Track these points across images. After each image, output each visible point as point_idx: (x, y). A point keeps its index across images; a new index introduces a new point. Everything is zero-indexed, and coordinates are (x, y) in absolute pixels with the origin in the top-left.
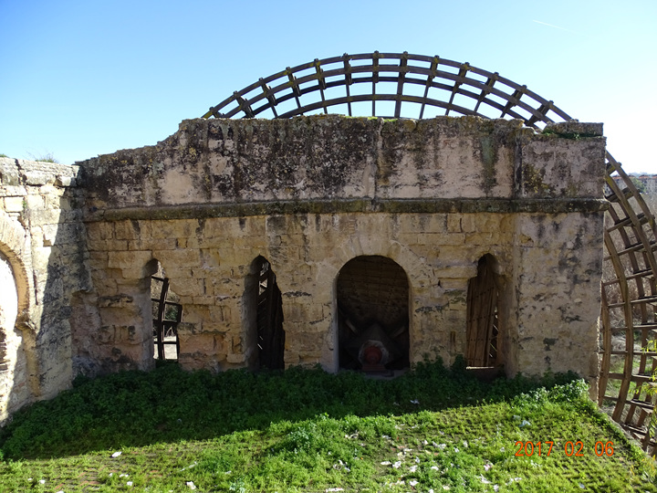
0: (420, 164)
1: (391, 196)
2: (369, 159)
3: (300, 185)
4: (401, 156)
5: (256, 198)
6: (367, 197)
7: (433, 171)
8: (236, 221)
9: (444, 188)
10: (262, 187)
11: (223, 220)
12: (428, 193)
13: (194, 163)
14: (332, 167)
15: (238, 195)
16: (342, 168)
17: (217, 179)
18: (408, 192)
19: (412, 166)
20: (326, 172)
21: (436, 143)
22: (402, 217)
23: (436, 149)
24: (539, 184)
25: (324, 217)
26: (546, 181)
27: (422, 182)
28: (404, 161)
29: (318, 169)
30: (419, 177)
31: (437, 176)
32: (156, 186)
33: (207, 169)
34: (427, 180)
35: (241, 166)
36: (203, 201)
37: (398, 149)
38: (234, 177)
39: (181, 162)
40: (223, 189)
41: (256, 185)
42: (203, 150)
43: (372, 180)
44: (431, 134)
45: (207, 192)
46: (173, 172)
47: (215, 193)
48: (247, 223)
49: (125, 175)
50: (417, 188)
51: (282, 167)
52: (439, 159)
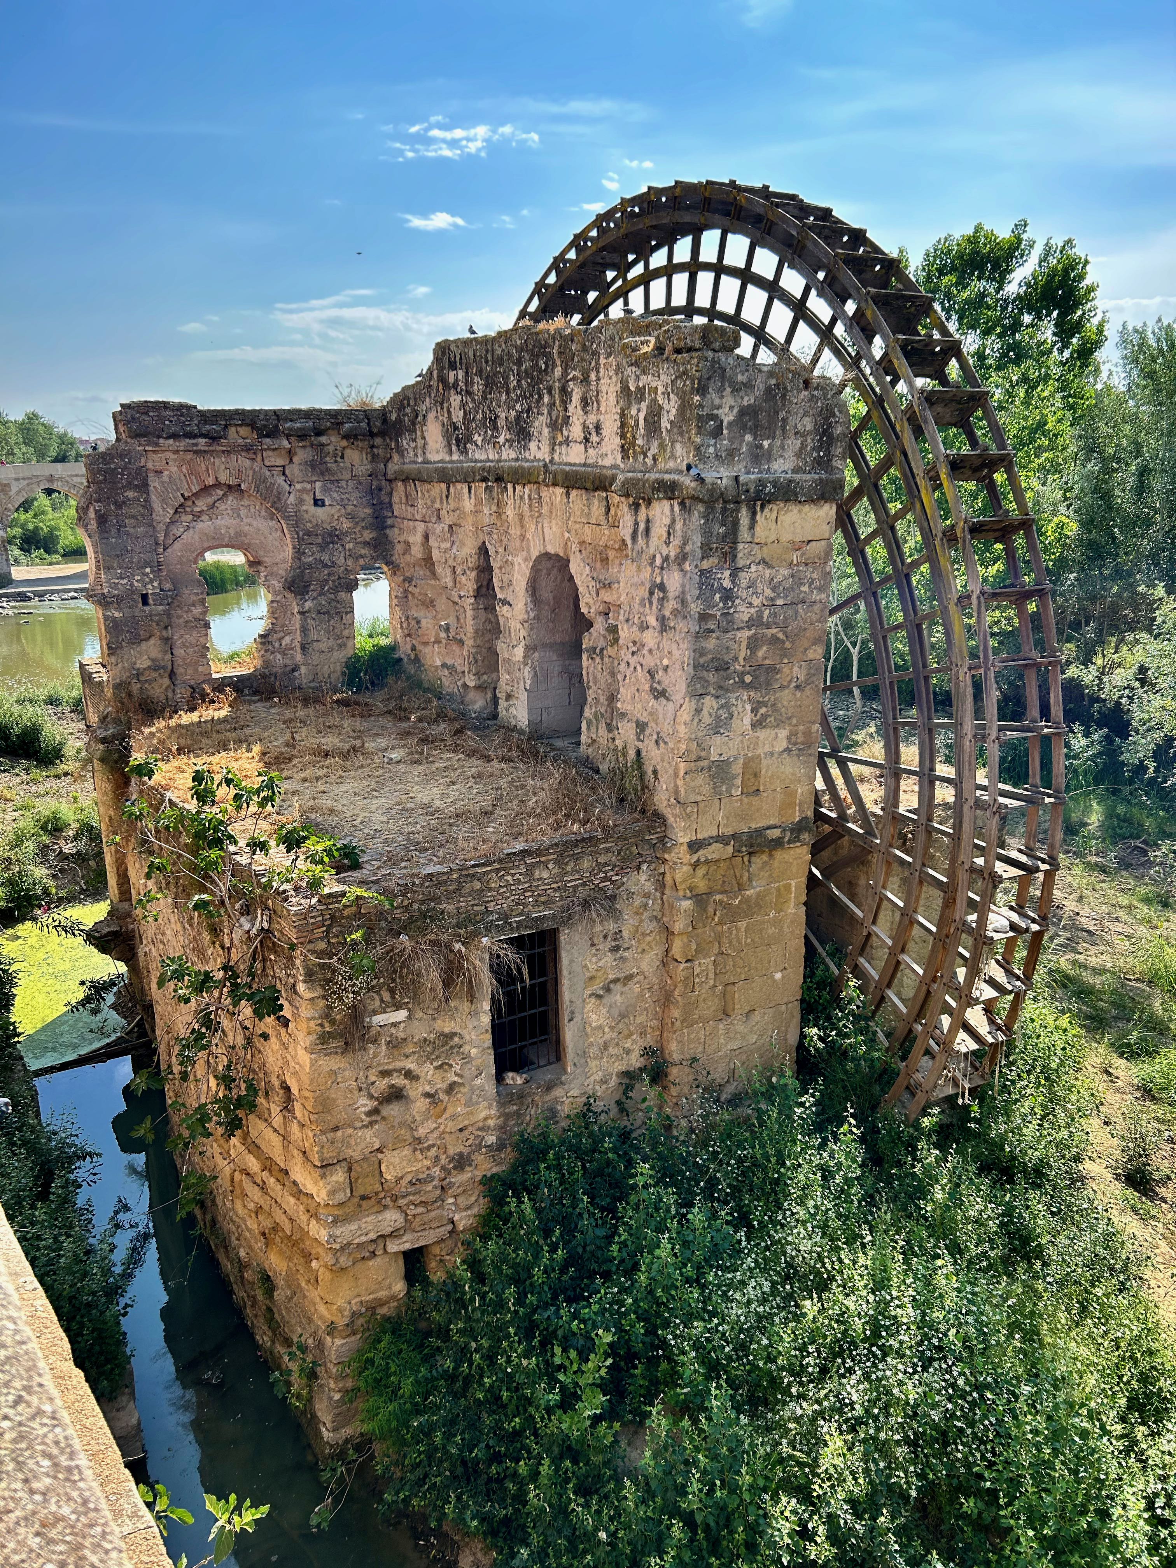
0: (585, 404)
1: (564, 459)
2: (546, 399)
3: (501, 439)
4: (572, 392)
5: (477, 456)
6: (544, 460)
7: (595, 418)
8: (466, 489)
9: (605, 448)
10: (479, 441)
11: (459, 487)
12: (591, 456)
13: (442, 405)
14: (522, 410)
15: (467, 452)
16: (528, 412)
17: (455, 427)
18: (576, 454)
20: (518, 419)
22: (574, 493)
23: (599, 379)
24: (634, 447)
25: (518, 490)
26: (639, 442)
27: (586, 438)
28: (574, 400)
29: (513, 413)
30: (585, 428)
31: (598, 428)
32: (423, 435)
33: (449, 412)
34: (590, 434)
35: (467, 409)
36: (447, 458)
37: (570, 380)
38: (464, 424)
39: (435, 403)
40: (458, 442)
41: (476, 437)
42: (446, 385)
43: (549, 432)
45: (449, 445)
46: (431, 416)
47: (454, 448)
48: (472, 491)
49: (406, 419)
50: (583, 447)
51: (490, 411)
52: (600, 397)
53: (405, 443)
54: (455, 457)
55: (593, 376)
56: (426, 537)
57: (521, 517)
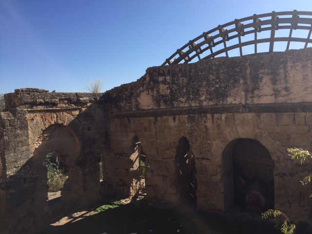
0: (274, 81)
1: (256, 102)
2: (242, 81)
3: (203, 98)
4: (262, 78)
5: (181, 106)
6: (240, 103)
7: (284, 86)
8: (171, 118)
9: (292, 96)
10: (184, 100)
11: (165, 117)
12: (281, 100)
13: (152, 89)
14: (220, 87)
15: (173, 105)
16: (225, 87)
17: (163, 96)
18: (267, 100)
20: (217, 90)
21: (285, 68)
22: (264, 115)
23: (286, 72)
25: (216, 116)
27: (276, 93)
28: (264, 81)
29: (213, 89)
30: (274, 90)
31: (286, 89)
32: (136, 101)
33: (158, 91)
34: (279, 92)
35: (173, 89)
36: (156, 108)
37: (260, 73)
38: (171, 95)
39: (147, 89)
40: (165, 102)
41: (181, 99)
42: (157, 82)
43: (243, 93)
44: (282, 62)
45: (158, 103)
46: (143, 94)
47: (162, 104)
48: (177, 119)
49: (124, 96)
50: (273, 97)
51: (193, 89)
52: (287, 78)
53: (122, 104)
54: (163, 107)
55: (281, 71)
57: (218, 126)
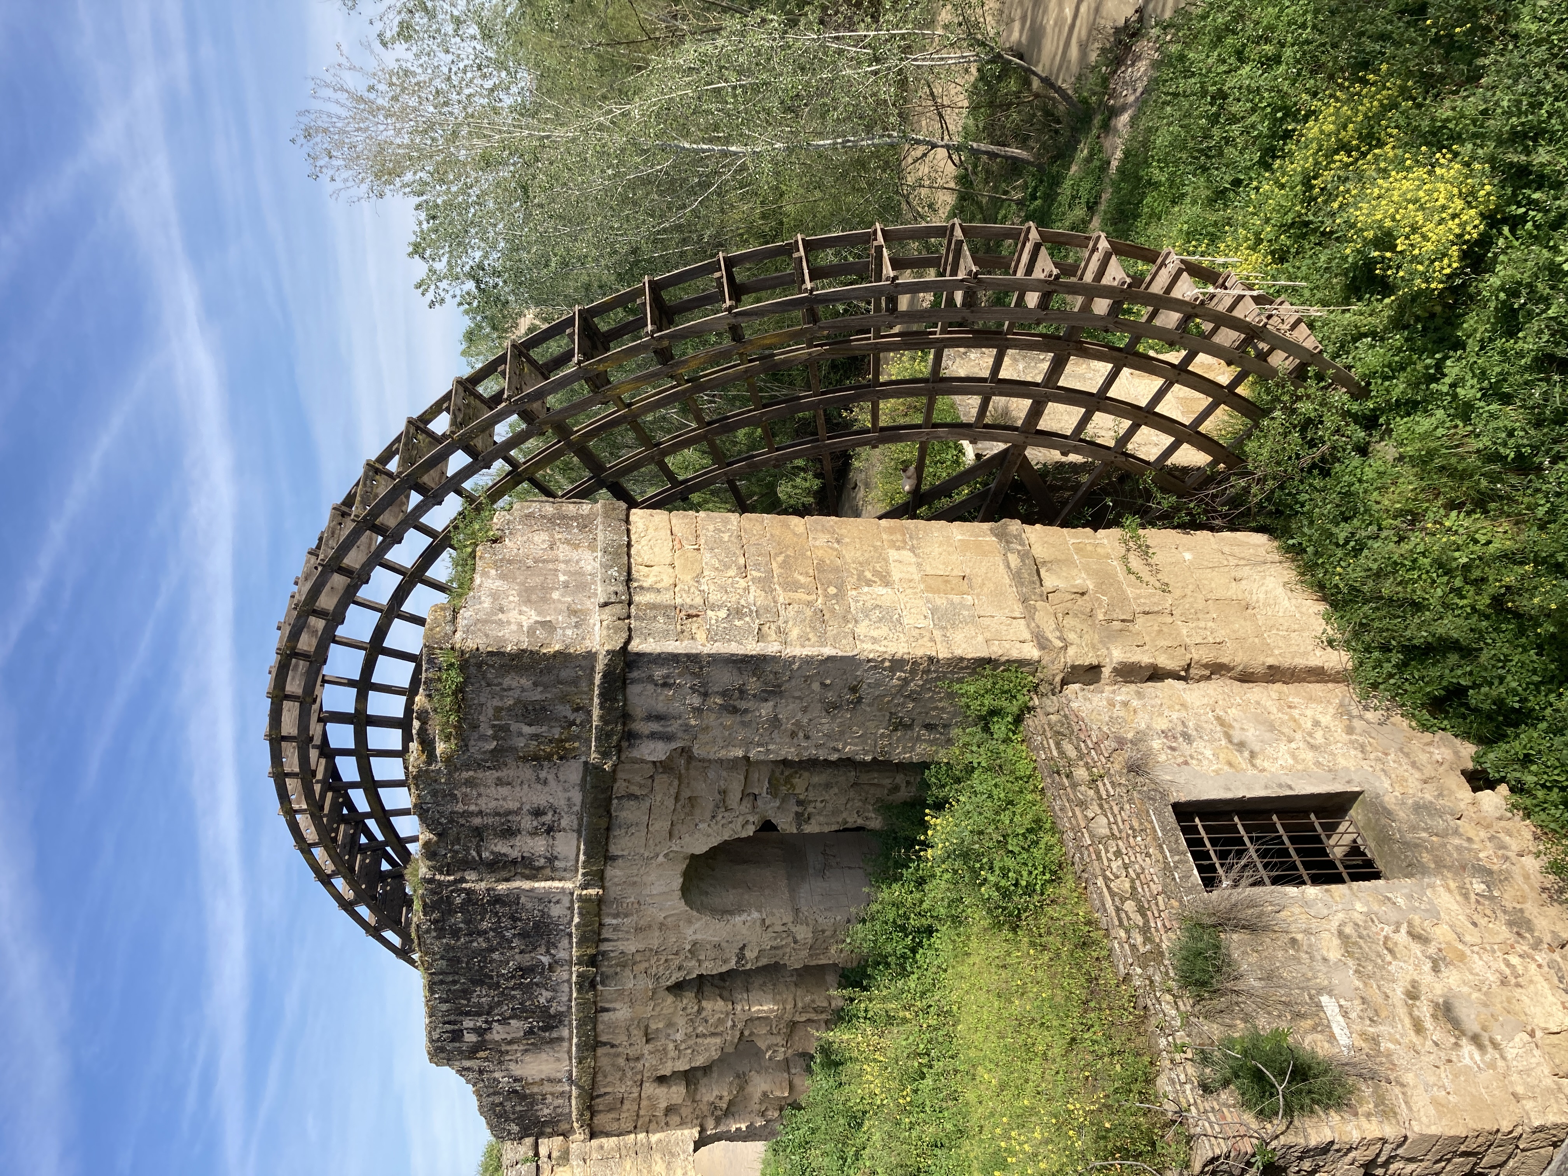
0: (509, 833)
1: (572, 864)
3: (546, 960)
4: (492, 853)
7: (526, 817)
8: (605, 1016)
9: (560, 801)
10: (547, 994)
11: (600, 1027)
12: (569, 823)
13: (503, 1053)
14: (514, 929)
15: (561, 1014)
16: (515, 919)
17: (529, 1033)
19: (518, 841)
20: (523, 935)
22: (614, 850)
23: (480, 812)
24: (562, 741)
25: (608, 934)
26: (556, 733)
27: (547, 830)
28: (504, 850)
29: (516, 942)
30: (536, 832)
31: (537, 813)
32: (538, 1083)
33: (511, 1042)
34: (544, 825)
35: (508, 1013)
36: (566, 1044)
37: (480, 857)
38: (526, 1019)
39: (501, 1063)
40: (548, 1028)
41: (542, 999)
42: (480, 1046)
44: (451, 821)
45: (551, 1041)
46: (517, 1070)
47: (555, 1035)
48: (607, 1005)
49: (518, 1108)
50: (558, 835)
51: (513, 977)
52: (502, 811)
53: (546, 1111)
54: (565, 1033)
55: (477, 821)
56: (661, 1080)
57: (639, 930)
